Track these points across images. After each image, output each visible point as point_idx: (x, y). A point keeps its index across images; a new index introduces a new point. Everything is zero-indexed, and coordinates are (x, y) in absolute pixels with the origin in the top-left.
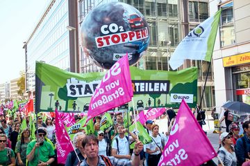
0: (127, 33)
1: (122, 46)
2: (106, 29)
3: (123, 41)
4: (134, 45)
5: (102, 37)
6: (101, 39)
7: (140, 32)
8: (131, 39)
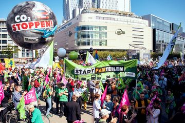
0: (33, 22)
1: (30, 31)
2: (18, 19)
3: (30, 28)
4: (39, 32)
5: (15, 24)
6: (15, 25)
7: (45, 23)
8: (36, 27)
